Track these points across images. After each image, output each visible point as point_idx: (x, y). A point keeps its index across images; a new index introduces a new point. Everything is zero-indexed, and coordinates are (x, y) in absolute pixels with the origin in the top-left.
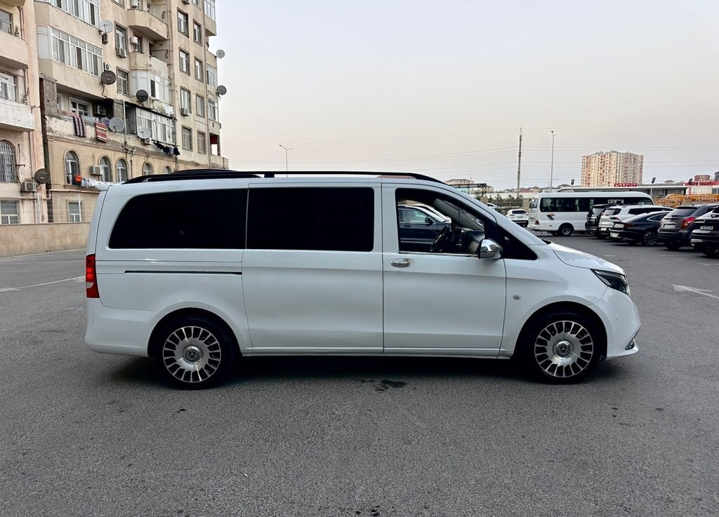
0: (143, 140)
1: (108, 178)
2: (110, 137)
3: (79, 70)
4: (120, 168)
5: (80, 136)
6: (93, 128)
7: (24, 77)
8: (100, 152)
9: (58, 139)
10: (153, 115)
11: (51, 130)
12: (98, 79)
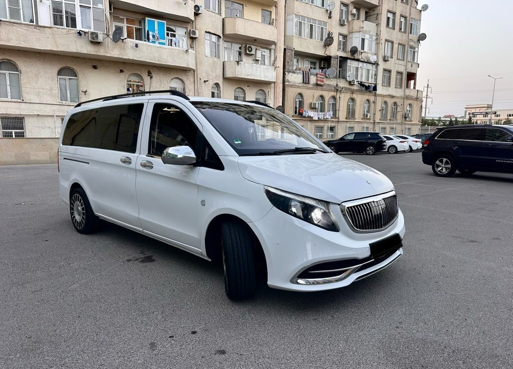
0: (350, 82)
1: (322, 110)
2: (327, 82)
3: (311, 40)
4: (331, 103)
5: (306, 83)
6: (316, 77)
7: (275, 50)
8: (318, 93)
9: (292, 86)
10: (361, 64)
11: (288, 81)
12: (322, 43)
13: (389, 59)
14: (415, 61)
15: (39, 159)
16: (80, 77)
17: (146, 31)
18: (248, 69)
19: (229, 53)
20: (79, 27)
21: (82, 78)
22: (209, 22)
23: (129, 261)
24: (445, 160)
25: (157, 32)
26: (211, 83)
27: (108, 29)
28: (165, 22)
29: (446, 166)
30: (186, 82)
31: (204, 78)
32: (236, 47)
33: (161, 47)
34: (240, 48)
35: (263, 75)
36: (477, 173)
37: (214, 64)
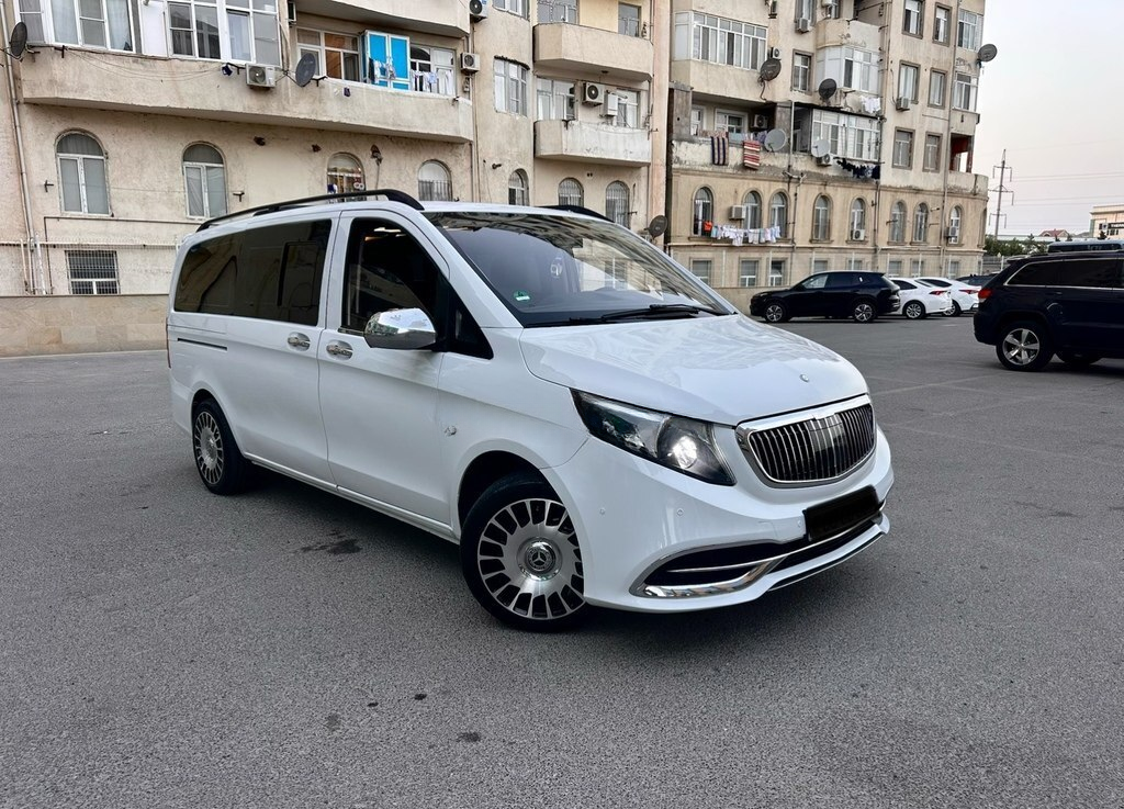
0: (819, 160)
1: (756, 223)
2: (766, 160)
3: (729, 67)
4: (776, 207)
5: (718, 164)
6: (741, 150)
7: (648, 92)
8: (747, 185)
9: (686, 172)
10: (843, 119)
11: (679, 161)
12: (756, 74)
13: (910, 106)
14: (971, 109)
15: (145, 339)
16: (229, 164)
17: (368, 61)
18: (590, 137)
19: (547, 104)
20: (226, 56)
21: (234, 165)
22: (503, 34)
23: (306, 549)
24: (1025, 332)
25: (390, 61)
26: (508, 170)
27: (285, 59)
28: (408, 39)
29: (1028, 347)
30: (453, 170)
31: (491, 159)
32: (563, 89)
33: (398, 94)
34: (572, 91)
35: (621, 149)
36: (1104, 362)
37: (514, 128)
